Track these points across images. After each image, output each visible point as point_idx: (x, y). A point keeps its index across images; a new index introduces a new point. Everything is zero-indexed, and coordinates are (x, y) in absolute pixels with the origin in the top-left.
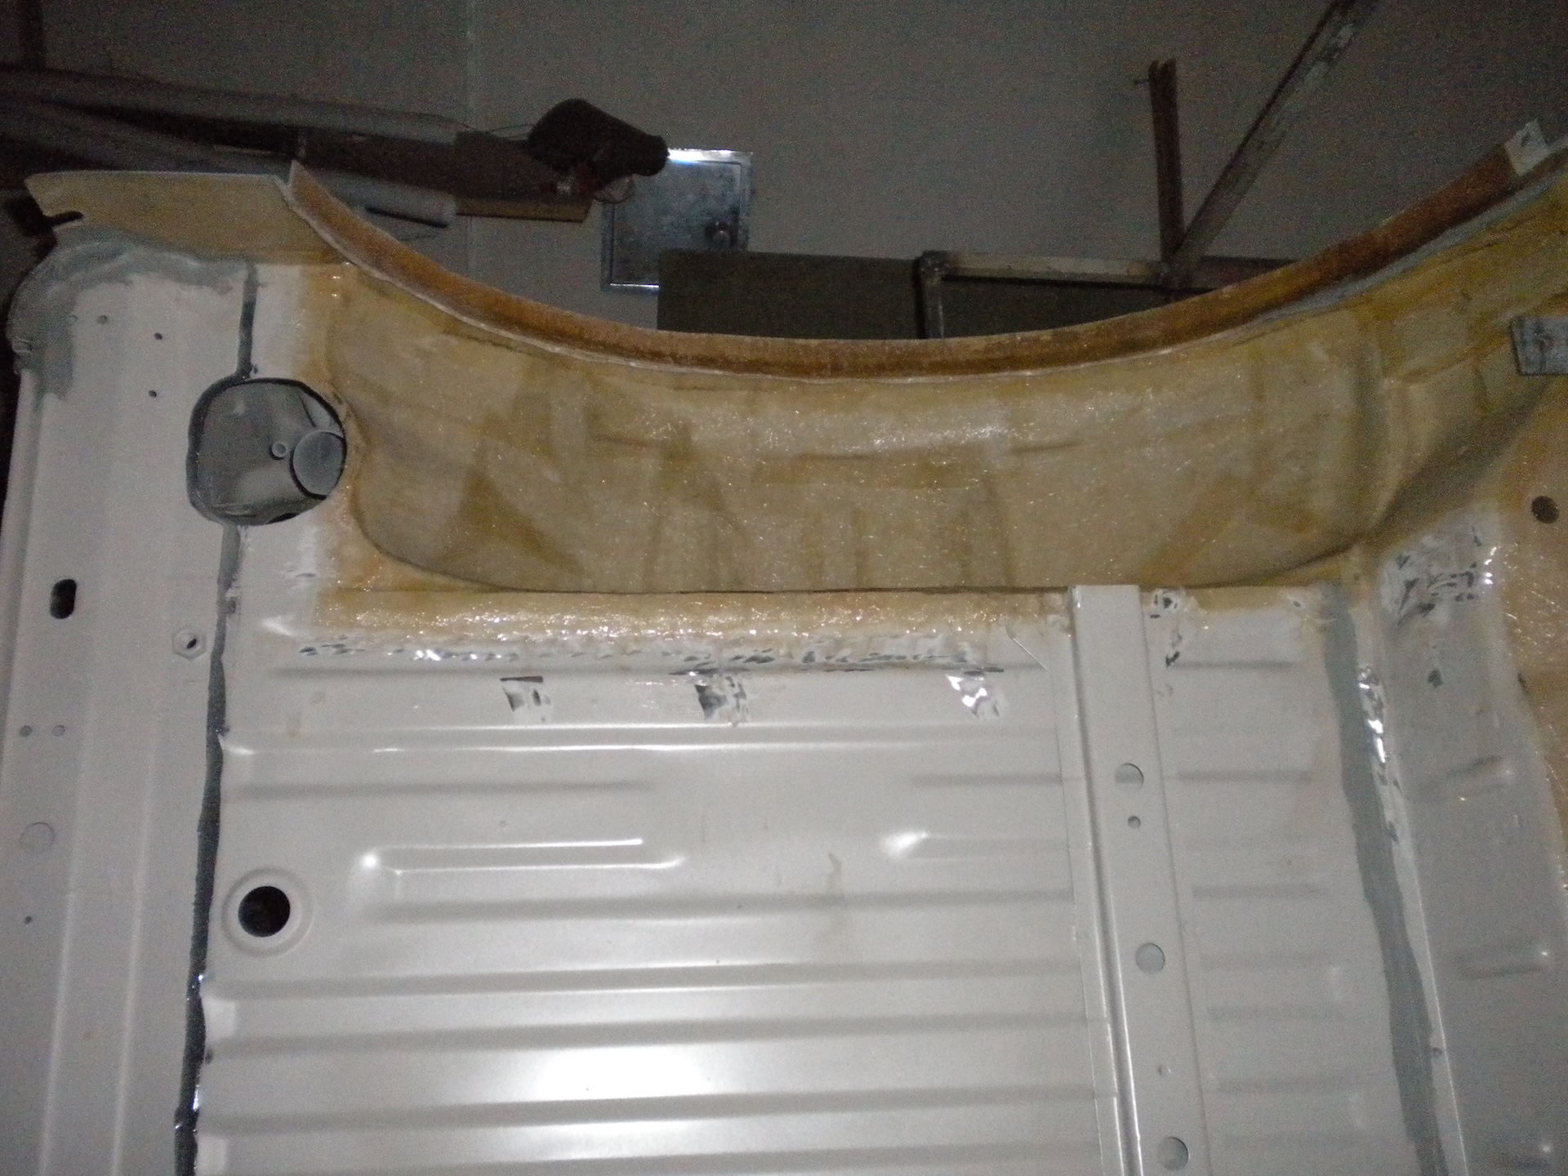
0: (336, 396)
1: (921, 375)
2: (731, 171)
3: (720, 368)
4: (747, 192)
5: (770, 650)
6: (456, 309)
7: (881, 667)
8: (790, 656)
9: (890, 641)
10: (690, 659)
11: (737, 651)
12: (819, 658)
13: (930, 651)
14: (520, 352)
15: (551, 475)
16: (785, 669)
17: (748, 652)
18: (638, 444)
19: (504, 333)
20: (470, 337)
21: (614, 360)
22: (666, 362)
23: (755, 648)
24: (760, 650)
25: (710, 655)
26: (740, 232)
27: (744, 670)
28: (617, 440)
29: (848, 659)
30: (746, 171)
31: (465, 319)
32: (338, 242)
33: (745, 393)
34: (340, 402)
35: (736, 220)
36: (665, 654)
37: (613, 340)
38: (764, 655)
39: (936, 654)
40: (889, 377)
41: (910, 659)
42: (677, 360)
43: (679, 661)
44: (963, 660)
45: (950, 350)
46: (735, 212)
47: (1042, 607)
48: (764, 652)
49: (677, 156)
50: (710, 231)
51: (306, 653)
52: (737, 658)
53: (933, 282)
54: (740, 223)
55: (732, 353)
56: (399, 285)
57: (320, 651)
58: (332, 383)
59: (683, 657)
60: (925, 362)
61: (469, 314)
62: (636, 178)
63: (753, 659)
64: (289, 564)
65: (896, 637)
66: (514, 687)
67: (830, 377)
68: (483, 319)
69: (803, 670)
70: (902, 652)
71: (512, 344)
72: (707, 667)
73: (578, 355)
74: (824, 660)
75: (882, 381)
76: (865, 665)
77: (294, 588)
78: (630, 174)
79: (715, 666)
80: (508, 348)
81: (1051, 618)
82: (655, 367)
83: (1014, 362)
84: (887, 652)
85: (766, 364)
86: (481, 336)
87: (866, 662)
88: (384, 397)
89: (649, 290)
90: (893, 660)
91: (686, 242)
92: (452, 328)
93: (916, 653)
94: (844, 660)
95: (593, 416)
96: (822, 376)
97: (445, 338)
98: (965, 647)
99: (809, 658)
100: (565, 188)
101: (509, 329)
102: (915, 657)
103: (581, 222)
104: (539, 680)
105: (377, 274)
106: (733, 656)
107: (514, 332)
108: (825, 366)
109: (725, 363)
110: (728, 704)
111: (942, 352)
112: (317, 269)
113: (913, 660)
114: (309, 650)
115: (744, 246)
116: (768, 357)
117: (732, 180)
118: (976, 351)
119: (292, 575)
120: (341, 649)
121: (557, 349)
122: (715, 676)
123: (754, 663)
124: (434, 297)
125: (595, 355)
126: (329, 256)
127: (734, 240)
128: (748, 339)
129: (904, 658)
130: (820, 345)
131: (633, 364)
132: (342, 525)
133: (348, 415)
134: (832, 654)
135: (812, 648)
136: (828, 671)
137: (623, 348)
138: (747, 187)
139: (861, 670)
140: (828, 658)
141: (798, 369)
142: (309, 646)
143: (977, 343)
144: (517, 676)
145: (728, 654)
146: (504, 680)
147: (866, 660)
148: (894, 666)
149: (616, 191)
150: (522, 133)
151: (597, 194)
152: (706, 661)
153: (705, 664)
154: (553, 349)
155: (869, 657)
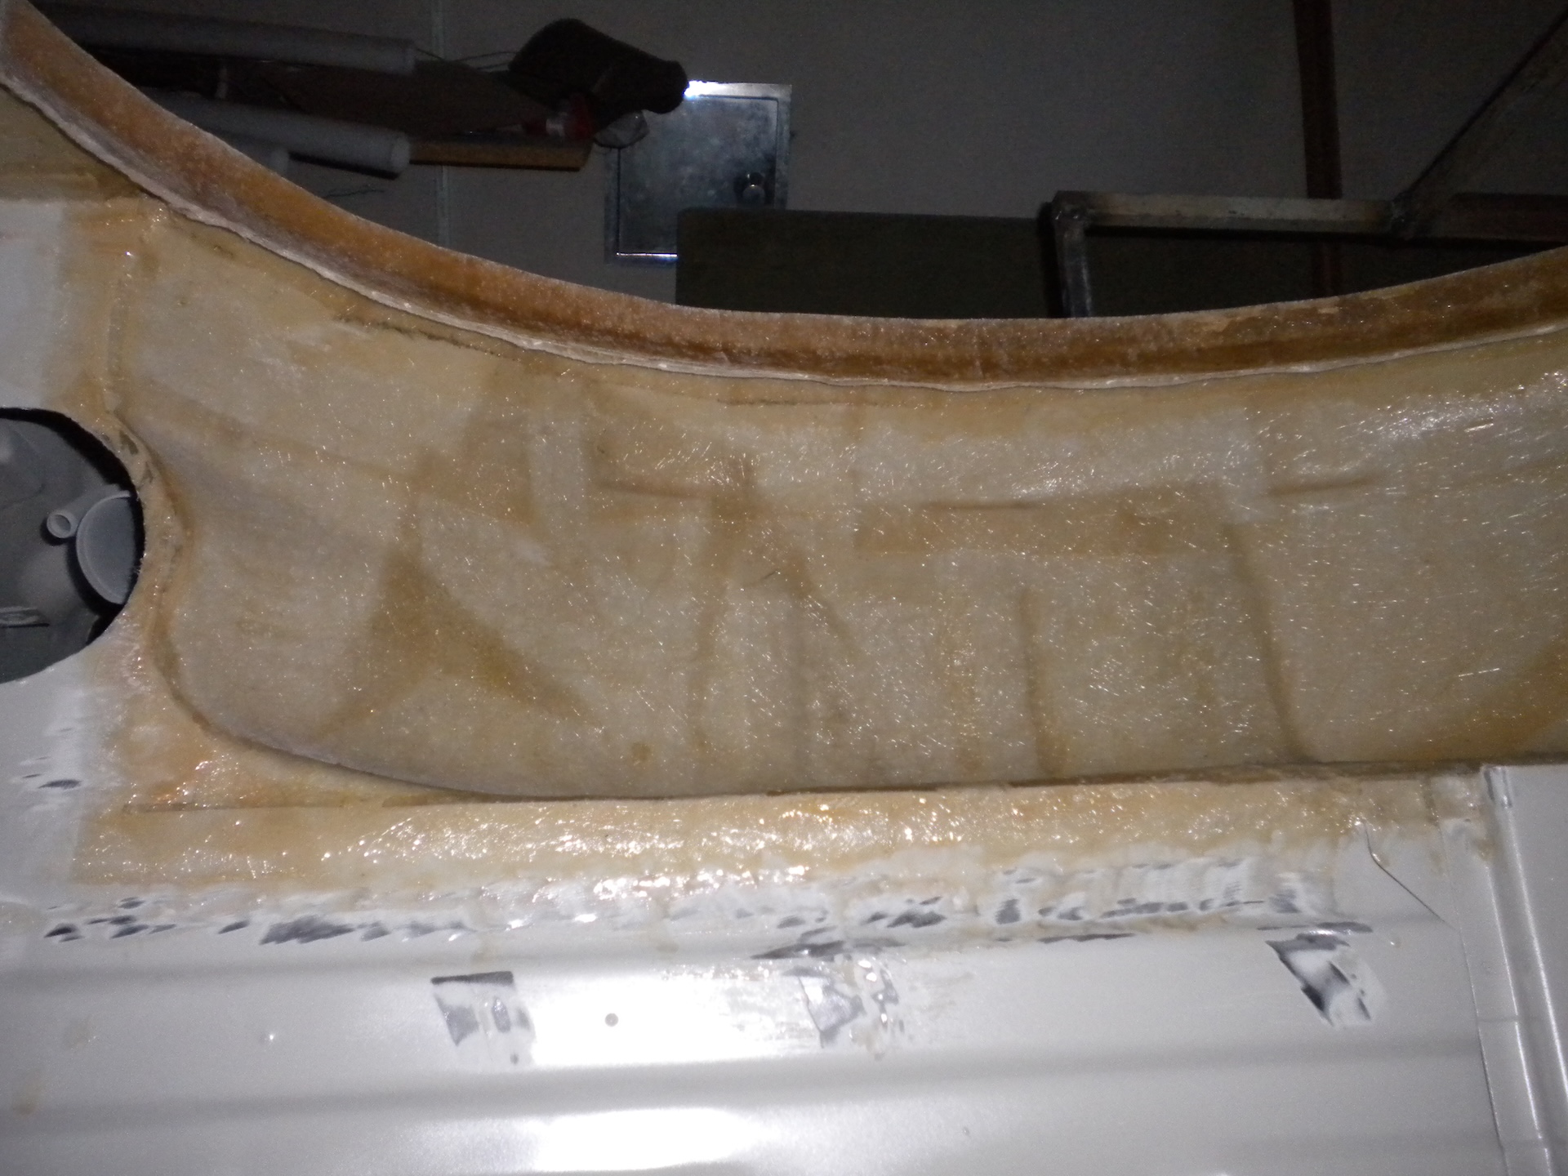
0: (125, 439)
1: (1128, 374)
2: (764, 109)
3: (802, 368)
4: (786, 134)
5: (936, 899)
6: (356, 277)
7: (1142, 929)
8: (975, 910)
9: (1153, 876)
10: (791, 922)
11: (876, 904)
12: (1028, 914)
13: (1229, 892)
14: (475, 348)
15: (530, 551)
16: (966, 938)
17: (896, 905)
18: (671, 493)
19: (444, 317)
20: (385, 325)
21: (630, 358)
22: (720, 361)
23: (908, 897)
24: (918, 899)
25: (825, 912)
26: (777, 185)
27: (893, 943)
28: (640, 488)
29: (1081, 913)
30: (784, 108)
31: (374, 294)
32: (113, 151)
33: (840, 408)
34: (134, 450)
35: (772, 171)
36: (742, 914)
37: (628, 327)
38: (926, 910)
39: (1240, 897)
40: (1075, 377)
41: (1194, 910)
42: (736, 357)
43: (768, 929)
44: (1291, 909)
45: (1170, 332)
46: (771, 161)
47: (1430, 803)
48: (925, 903)
49: (696, 90)
50: (740, 184)
51: (60, 937)
52: (876, 917)
53: (1073, 235)
54: (777, 175)
55: (822, 344)
56: (247, 234)
57: (86, 931)
58: (120, 414)
59: (775, 919)
60: (1132, 352)
61: (381, 285)
62: (647, 115)
63: (906, 919)
64: (28, 762)
65: (1164, 866)
66: (458, 994)
67: (984, 379)
68: (404, 294)
69: (1001, 940)
70: (1179, 897)
71: (461, 336)
72: (819, 940)
73: (572, 351)
74: (1038, 917)
75: (1065, 384)
76: (1115, 926)
77: (37, 808)
78: (639, 110)
79: (835, 936)
80: (455, 342)
81: (1450, 824)
82: (697, 368)
83: (1282, 352)
84: (1151, 897)
85: (878, 361)
86: (405, 325)
87: (1117, 918)
88: (231, 434)
89: (664, 261)
90: (1165, 914)
91: (709, 197)
92: (358, 312)
93: (1202, 898)
94: (1073, 915)
95: (600, 452)
96: (964, 379)
97: (342, 326)
98: (1292, 880)
99: (1009, 913)
100: (555, 126)
101: (452, 311)
102: (1203, 905)
103: (576, 169)
104: (506, 978)
105: (201, 215)
106: (868, 914)
107: (463, 316)
108: (970, 363)
109: (813, 362)
110: (865, 1013)
111: (1157, 337)
112: (89, 206)
113: (1199, 913)
114: (63, 931)
115: (783, 201)
116: (880, 349)
117: (766, 120)
118: (1215, 334)
119: (33, 784)
120: (127, 927)
121: (537, 344)
122: (839, 959)
123: (906, 930)
124: (316, 258)
125: (600, 351)
126: (113, 183)
127: (769, 195)
128: (847, 320)
129: (1182, 906)
130: (960, 328)
131: (663, 366)
132: (133, 681)
133: (148, 475)
134: (1050, 903)
135: (1014, 891)
136: (1048, 940)
137: (645, 339)
138: (786, 128)
139: (1108, 937)
140: (1044, 912)
141: (930, 368)
142: (65, 921)
143: (1214, 320)
144: (467, 972)
145: (859, 909)
146: (438, 981)
147: (1112, 913)
148: (1167, 925)
149: (620, 132)
150: (500, 62)
151: (598, 136)
152: (820, 925)
153: (818, 932)
154: (530, 342)
155: (1117, 907)
